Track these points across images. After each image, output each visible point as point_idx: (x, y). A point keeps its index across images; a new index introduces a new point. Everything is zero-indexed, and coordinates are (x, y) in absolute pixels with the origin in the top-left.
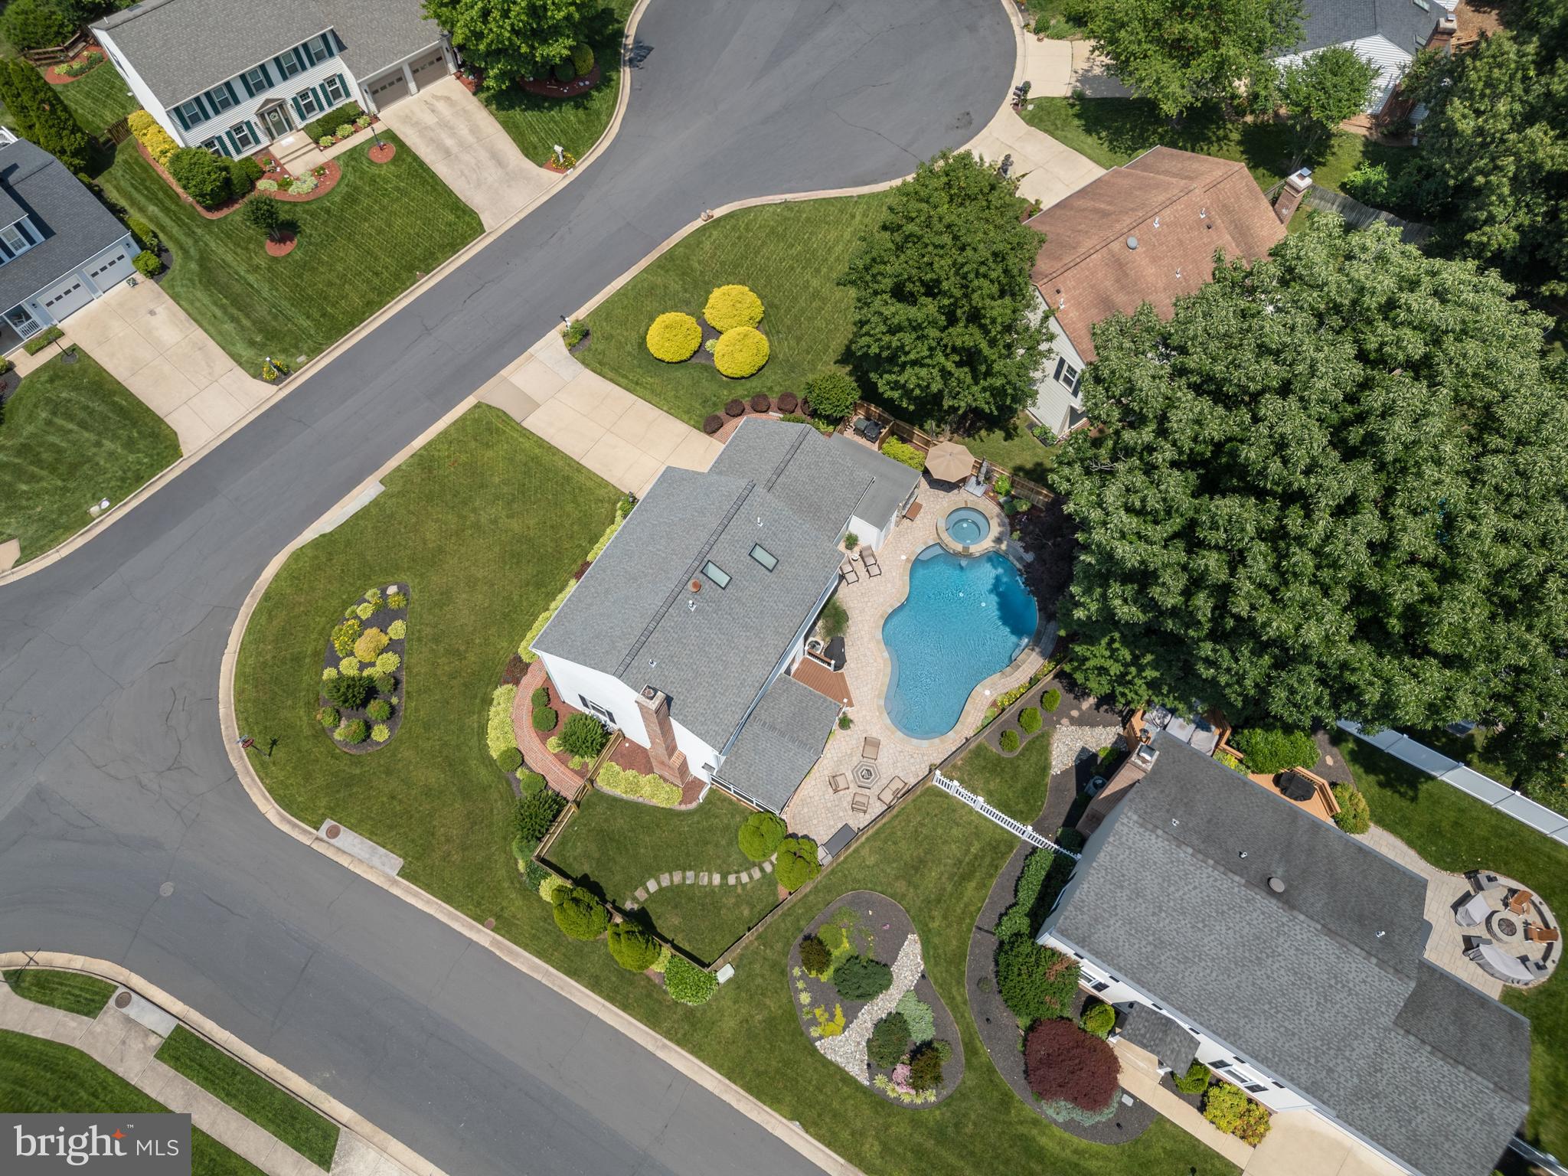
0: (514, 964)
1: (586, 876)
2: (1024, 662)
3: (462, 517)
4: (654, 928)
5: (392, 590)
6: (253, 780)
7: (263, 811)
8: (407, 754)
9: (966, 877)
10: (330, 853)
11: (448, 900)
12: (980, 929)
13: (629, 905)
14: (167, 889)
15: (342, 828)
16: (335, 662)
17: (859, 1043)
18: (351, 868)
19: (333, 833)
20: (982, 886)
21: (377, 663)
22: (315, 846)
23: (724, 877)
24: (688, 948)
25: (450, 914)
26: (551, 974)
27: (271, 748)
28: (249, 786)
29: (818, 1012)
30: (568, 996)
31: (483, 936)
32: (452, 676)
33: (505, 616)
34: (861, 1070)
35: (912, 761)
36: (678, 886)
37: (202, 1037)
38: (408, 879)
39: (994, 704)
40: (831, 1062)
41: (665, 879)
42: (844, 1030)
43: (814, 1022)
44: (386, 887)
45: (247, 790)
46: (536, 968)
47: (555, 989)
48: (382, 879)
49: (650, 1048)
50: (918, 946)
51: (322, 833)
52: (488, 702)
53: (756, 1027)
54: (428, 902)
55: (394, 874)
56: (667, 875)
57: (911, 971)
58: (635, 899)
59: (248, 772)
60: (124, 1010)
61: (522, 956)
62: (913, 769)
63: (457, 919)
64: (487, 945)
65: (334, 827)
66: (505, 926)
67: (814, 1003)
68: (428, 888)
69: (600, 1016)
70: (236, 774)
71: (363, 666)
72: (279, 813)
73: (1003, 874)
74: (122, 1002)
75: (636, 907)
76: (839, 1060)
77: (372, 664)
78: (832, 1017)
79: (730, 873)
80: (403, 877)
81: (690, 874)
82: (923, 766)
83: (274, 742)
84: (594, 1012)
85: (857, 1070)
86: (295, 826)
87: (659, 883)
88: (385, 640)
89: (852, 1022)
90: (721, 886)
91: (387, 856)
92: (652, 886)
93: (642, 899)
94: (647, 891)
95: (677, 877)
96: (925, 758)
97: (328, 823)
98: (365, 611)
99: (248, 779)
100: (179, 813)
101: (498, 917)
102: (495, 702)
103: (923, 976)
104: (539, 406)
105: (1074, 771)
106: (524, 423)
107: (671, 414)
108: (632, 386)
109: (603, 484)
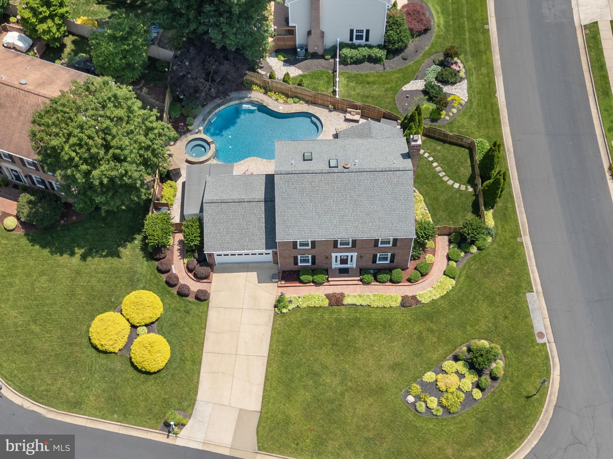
0: (526, 221)
1: (473, 212)
3: (342, 394)
4: (471, 175)
5: (411, 399)
6: (551, 396)
7: (559, 377)
8: (484, 326)
9: (368, 83)
10: (550, 330)
11: (525, 262)
12: (384, 68)
13: (470, 189)
15: (536, 333)
16: (469, 394)
17: (455, 89)
18: (547, 316)
19: (541, 335)
20: (367, 76)
21: (454, 370)
22: (552, 340)
23: (432, 162)
24: (469, 161)
25: (530, 260)
26: (518, 205)
27: (531, 397)
28: (555, 394)
29: (455, 105)
30: (520, 193)
31: (526, 240)
32: (432, 331)
33: (385, 327)
34: (463, 84)
35: (332, 119)
36: (449, 176)
38: (531, 286)
39: (286, 102)
40: (468, 94)
41: (450, 182)
42: (454, 95)
43: (460, 104)
44: (542, 294)
45: (557, 394)
46: (520, 212)
47: (522, 200)
48: (540, 299)
49: (513, 154)
50: (405, 86)
51: (545, 340)
52: (434, 302)
53: (477, 123)
54: (533, 272)
55: (534, 294)
56: (448, 183)
57: (417, 84)
58: (467, 188)
59: (550, 401)
61: (521, 221)
62: (336, 117)
63: (529, 255)
64: (528, 236)
65: (538, 337)
66: (516, 233)
67: (454, 107)
68: (528, 274)
69: (517, 178)
70: (555, 406)
71: (461, 376)
72: (553, 371)
73: (357, 71)
75: (469, 187)
76: (466, 91)
77: (457, 372)
78: (453, 100)
79: (429, 161)
80: (532, 288)
81: (441, 175)
82: (332, 115)
83: (528, 397)
84: (517, 181)
85: (464, 84)
86: (553, 357)
87: (454, 184)
88: (440, 376)
89: (450, 94)
90: (436, 161)
91: (530, 303)
92: (456, 186)
93: (465, 186)
94: (460, 186)
95: (446, 179)
96: (328, 115)
97: (540, 341)
98: (433, 402)
99: (552, 398)
100: (593, 417)
101: (515, 238)
102: (431, 299)
103: (416, 79)
104: (241, 410)
105: (297, 65)
106: (259, 408)
107: (205, 326)
108: (197, 362)
109: (276, 332)
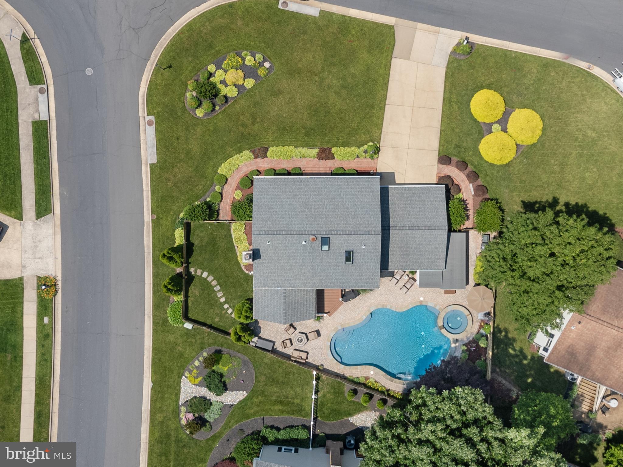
0: (145, 237)
1: (193, 244)
2: (395, 382)
3: (323, 70)
4: (189, 286)
5: (267, 65)
6: (151, 70)
7: (141, 86)
8: (198, 130)
9: (281, 403)
10: (142, 128)
11: (153, 193)
12: (263, 420)
13: (192, 270)
14: (89, 71)
15: (154, 125)
16: (218, 67)
17: (193, 393)
18: (142, 141)
19: (150, 123)
20: (282, 412)
21: (228, 87)
22: (141, 119)
23: (225, 302)
24: (190, 304)
25: (148, 197)
26: (150, 254)
27: (167, 67)
28: (147, 70)
29: (195, 371)
30: (146, 267)
31: (148, 217)
32: (243, 125)
33: (284, 129)
34: (184, 399)
35: (320, 355)
36: (211, 285)
37: (49, 134)
38: (151, 170)
39: (367, 378)
40: (180, 386)
41: (210, 279)
42: (194, 385)
43: (190, 372)
44: (143, 162)
45: (145, 71)
46: (148, 248)
47: (145, 260)
48: (145, 158)
49: (146, 312)
50: (243, 398)
51: (148, 118)
52: (240, 151)
53: (176, 349)
54: (147, 184)
55: (150, 162)
56: (213, 278)
57: (232, 400)
58: (196, 271)
59: (152, 65)
60: (39, 94)
61: (150, 238)
62: (316, 358)
63: (148, 201)
64: (145, 221)
65: (153, 122)
66: (156, 223)
67: (197, 368)
68: (152, 181)
69: (146, 285)
70: (148, 60)
71: (223, 82)
72: (144, 93)
73: (292, 418)
74: (41, 91)
75: (193, 273)
76: (182, 389)
77: (226, 86)
78: (196, 378)
79: (228, 304)
80: (150, 167)
81: (218, 288)
82: (320, 361)
83: (170, 67)
84: (146, 282)
85: (183, 398)
86: (143, 103)
87: (207, 277)
88: (241, 82)
89: (199, 386)
90: (221, 303)
91: (154, 153)
92: (205, 275)
93: (197, 274)
94: (202, 274)
95: (214, 283)
96: (324, 361)
97: (152, 118)
98: (249, 61)
99: (150, 67)
100: (120, 50)
101: (158, 219)
102: (241, 154)
103: (232, 405)
104: (409, 59)
105: (355, 428)
106: (393, 60)
107: (441, 133)
108: (447, 101)
109: (380, 127)
